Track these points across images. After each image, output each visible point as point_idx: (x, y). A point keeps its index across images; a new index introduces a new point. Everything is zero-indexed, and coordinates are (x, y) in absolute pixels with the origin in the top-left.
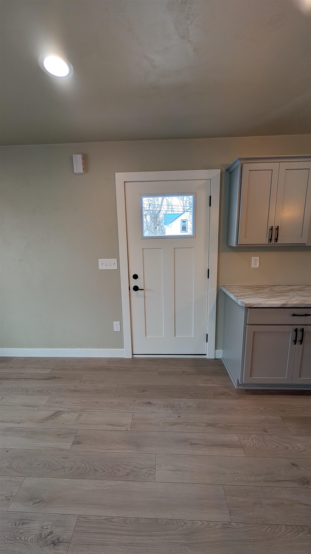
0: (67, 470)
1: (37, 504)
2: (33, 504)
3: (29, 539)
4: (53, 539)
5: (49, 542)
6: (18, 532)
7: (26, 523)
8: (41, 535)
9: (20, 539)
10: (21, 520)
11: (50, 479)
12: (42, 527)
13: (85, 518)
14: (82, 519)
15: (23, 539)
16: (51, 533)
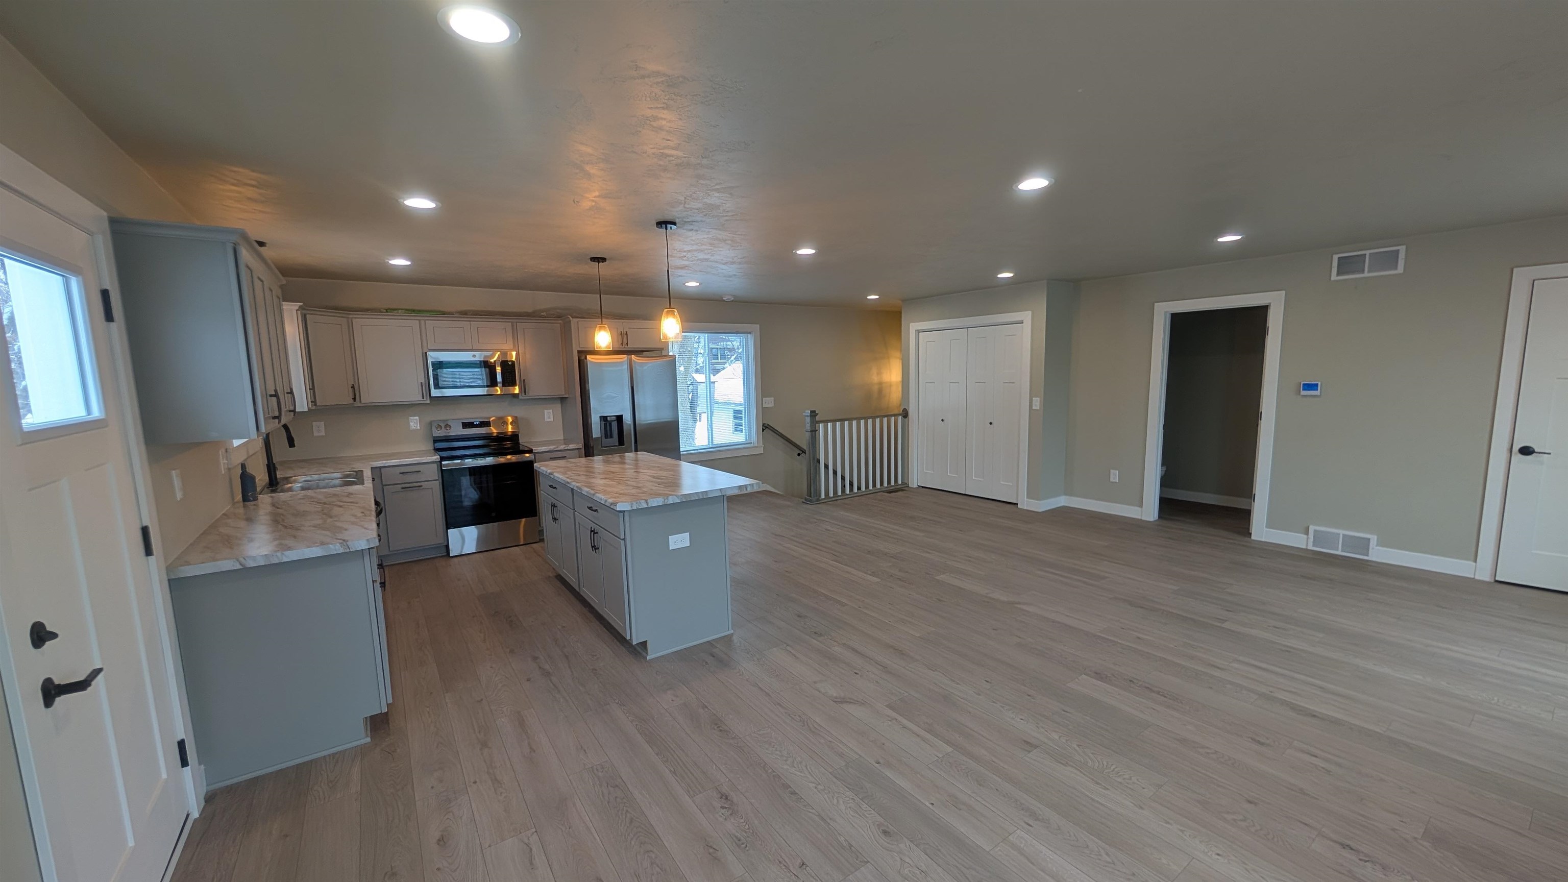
0: (653, 856)
1: (715, 847)
2: (718, 851)
3: (742, 821)
4: (725, 801)
5: (729, 802)
6: (748, 837)
7: (736, 837)
8: (731, 814)
9: (749, 829)
10: (739, 846)
11: (678, 863)
12: (726, 819)
13: (689, 792)
14: (692, 793)
15: (747, 825)
16: (722, 808)
